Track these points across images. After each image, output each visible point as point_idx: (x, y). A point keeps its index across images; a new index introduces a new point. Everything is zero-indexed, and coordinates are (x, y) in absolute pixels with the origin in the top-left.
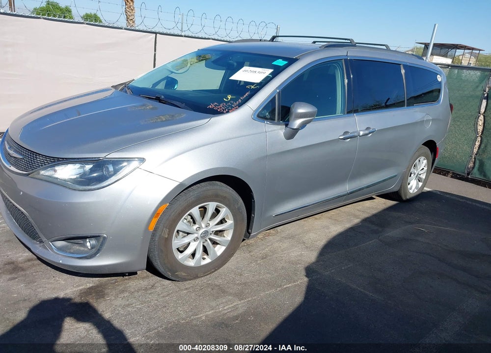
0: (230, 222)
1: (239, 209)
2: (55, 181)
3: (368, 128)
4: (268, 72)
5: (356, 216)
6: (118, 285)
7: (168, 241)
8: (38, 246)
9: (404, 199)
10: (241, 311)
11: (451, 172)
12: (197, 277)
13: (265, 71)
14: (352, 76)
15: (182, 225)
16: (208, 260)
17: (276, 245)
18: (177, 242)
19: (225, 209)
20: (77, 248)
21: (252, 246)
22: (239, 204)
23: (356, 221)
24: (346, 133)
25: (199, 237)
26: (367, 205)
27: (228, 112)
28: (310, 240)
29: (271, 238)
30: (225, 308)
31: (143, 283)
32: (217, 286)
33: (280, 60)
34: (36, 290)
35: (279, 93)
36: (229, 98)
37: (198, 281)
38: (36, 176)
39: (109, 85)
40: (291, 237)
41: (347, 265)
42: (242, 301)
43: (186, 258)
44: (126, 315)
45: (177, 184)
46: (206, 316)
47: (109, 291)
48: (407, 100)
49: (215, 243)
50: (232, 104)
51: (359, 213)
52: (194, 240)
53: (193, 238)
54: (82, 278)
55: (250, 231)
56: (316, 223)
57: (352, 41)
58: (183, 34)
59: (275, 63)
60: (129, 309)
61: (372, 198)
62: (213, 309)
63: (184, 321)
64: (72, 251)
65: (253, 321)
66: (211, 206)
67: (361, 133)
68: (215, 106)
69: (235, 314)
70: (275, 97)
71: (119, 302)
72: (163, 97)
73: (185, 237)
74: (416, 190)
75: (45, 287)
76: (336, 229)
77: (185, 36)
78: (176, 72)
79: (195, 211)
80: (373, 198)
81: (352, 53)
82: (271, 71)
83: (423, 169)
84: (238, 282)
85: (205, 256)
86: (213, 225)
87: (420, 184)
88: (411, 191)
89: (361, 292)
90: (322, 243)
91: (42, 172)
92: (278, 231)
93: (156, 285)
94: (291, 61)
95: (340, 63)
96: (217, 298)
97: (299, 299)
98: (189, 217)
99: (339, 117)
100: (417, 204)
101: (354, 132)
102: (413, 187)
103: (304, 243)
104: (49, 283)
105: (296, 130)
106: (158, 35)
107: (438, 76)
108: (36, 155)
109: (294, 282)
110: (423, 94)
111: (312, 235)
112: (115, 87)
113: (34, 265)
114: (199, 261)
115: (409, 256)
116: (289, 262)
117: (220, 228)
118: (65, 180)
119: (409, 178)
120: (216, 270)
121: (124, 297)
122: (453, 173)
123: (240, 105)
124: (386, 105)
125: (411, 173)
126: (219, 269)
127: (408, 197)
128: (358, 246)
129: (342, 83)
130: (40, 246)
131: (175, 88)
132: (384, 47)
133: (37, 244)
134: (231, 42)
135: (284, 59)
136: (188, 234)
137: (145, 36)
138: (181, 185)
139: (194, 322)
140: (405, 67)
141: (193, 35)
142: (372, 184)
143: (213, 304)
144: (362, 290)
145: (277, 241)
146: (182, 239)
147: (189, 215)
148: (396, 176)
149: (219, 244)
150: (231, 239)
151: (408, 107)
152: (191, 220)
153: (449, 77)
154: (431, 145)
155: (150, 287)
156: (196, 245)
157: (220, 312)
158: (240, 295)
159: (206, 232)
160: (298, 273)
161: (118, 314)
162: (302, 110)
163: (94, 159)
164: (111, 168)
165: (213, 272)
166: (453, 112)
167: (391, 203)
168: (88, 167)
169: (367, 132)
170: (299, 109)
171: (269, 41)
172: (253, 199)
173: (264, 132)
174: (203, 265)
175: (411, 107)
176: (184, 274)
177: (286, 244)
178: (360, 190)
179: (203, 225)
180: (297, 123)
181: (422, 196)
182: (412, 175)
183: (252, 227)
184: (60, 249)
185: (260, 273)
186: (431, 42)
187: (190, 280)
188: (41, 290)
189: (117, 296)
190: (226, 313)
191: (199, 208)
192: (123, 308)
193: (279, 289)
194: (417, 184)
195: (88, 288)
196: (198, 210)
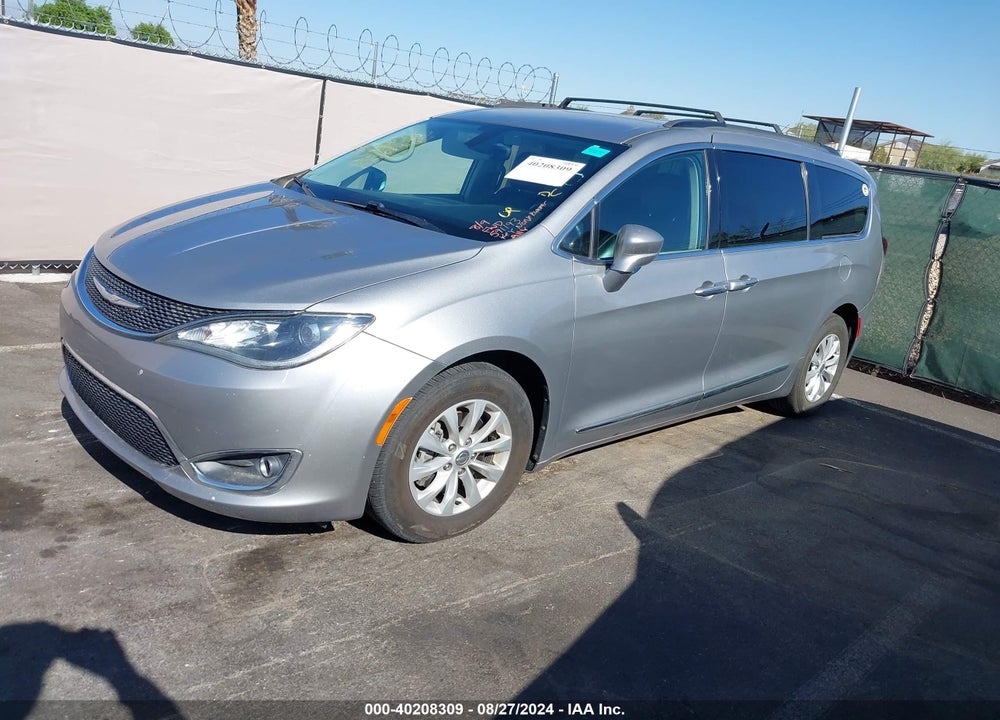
0: (506, 437)
1: (523, 414)
2: (211, 350)
3: (744, 277)
4: (577, 167)
5: (712, 441)
6: (304, 548)
7: (404, 465)
8: (166, 470)
9: (797, 410)
10: (531, 595)
11: (878, 366)
12: (445, 536)
13: (570, 167)
14: (719, 179)
15: (428, 438)
16: (464, 506)
17: (576, 486)
18: (417, 469)
19: (499, 413)
20: (242, 474)
21: (533, 487)
22: (524, 406)
23: (713, 448)
24: (707, 284)
25: (453, 462)
26: (730, 420)
27: (509, 238)
28: (635, 480)
29: (565, 474)
30: (503, 590)
31: (349, 546)
32: (481, 552)
33: (596, 147)
34: (156, 552)
35: (597, 207)
36: (509, 212)
37: (445, 544)
38: (172, 341)
39: (266, 178)
40: (601, 473)
41: (706, 524)
42: (531, 579)
43: (427, 501)
44: (328, 599)
45: (430, 362)
46: (472, 602)
47: (290, 557)
48: (812, 226)
49: (478, 475)
50: (516, 223)
51: (717, 435)
52: (445, 469)
53: (442, 465)
54: (235, 534)
55: (536, 456)
56: (642, 450)
57: (716, 115)
58: (375, 83)
59: (586, 152)
60: (333, 588)
61: (736, 410)
62: (481, 591)
63: (434, 610)
64: (233, 480)
65: (555, 611)
66: (477, 407)
67: (733, 286)
68: (484, 225)
69: (522, 600)
70: (590, 214)
71: (310, 576)
72: (382, 206)
73: (429, 460)
74: (819, 397)
75: (173, 548)
76: (678, 462)
77: (380, 87)
78: (388, 158)
79: (450, 414)
80: (740, 410)
81: (721, 139)
82: (581, 166)
83: (833, 357)
84: (517, 547)
85: (460, 499)
86: (477, 443)
87: (827, 385)
88: (810, 398)
89: (736, 569)
90: (654, 484)
91: (182, 335)
92: (574, 463)
93: (372, 549)
94: (617, 150)
95: (699, 156)
96: (486, 572)
97: (628, 577)
98: (439, 425)
99: (692, 254)
100: (821, 423)
101: (720, 284)
102: (814, 390)
103: (624, 483)
104: (178, 542)
105: (627, 275)
106: (328, 81)
107: (864, 186)
108: (168, 304)
109: (617, 549)
110: (832, 217)
111: (638, 472)
112: (277, 182)
113: (140, 511)
114: (449, 508)
115: (813, 511)
116: (603, 516)
117: (488, 447)
118: (229, 350)
119: (808, 373)
120: (478, 525)
121: (319, 568)
122: (882, 369)
123: (531, 226)
124: (762, 235)
125: (812, 365)
126: (482, 522)
127: (804, 409)
128: (724, 492)
129: (700, 192)
130: (171, 471)
131: (381, 188)
132: (772, 129)
133: (162, 468)
134: (492, 107)
135: (603, 145)
136: (435, 455)
137: (303, 82)
138: (435, 364)
139: (453, 612)
140: (809, 166)
141: (395, 85)
142: (745, 381)
143: (481, 582)
144: (737, 566)
145: (577, 480)
146: (426, 464)
147: (439, 421)
148: (786, 368)
149: (484, 477)
150: (506, 468)
151: (813, 242)
152: (442, 431)
153: (881, 188)
154: (848, 313)
155: (363, 551)
156: (447, 478)
157: (494, 596)
158: (525, 569)
159: (465, 454)
160: (622, 535)
161: (314, 596)
162: (638, 239)
163: (283, 314)
164: (316, 330)
165: (474, 527)
166: (888, 253)
167: (772, 418)
168: (272, 328)
169: (742, 284)
170: (635, 236)
171: (559, 107)
172: (547, 397)
173: (570, 277)
174: (457, 515)
175: (815, 241)
176: (424, 529)
177: (592, 486)
178: (724, 390)
179: (462, 442)
180: (629, 261)
181: (828, 408)
182: (813, 368)
183: (541, 450)
184: (209, 476)
185: (554, 533)
186: (848, 116)
187: (433, 540)
188: (165, 552)
189: (305, 567)
190: (506, 599)
191: (458, 409)
192: (322, 586)
193: (591, 561)
194: (822, 385)
195: (251, 552)
196: (456, 412)
